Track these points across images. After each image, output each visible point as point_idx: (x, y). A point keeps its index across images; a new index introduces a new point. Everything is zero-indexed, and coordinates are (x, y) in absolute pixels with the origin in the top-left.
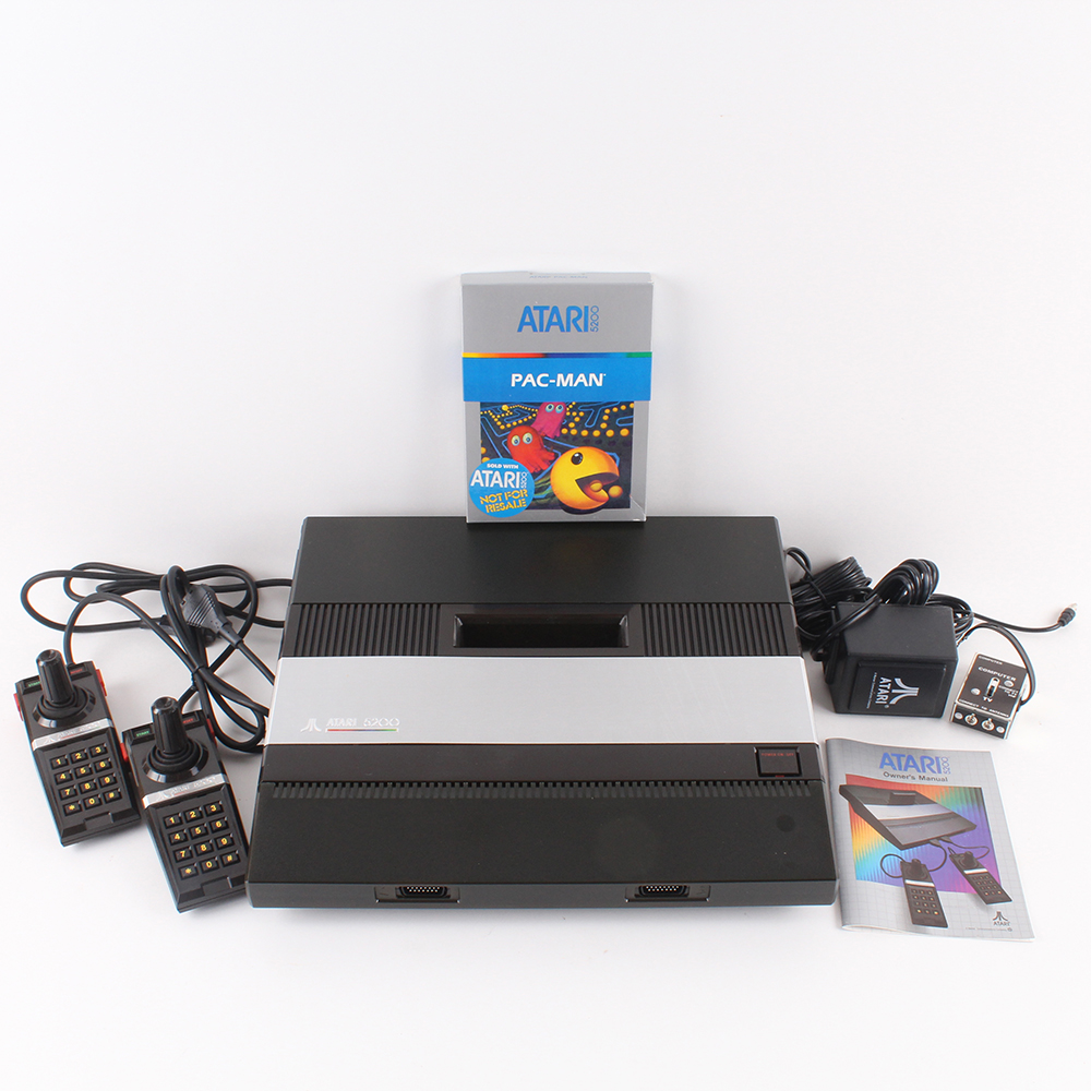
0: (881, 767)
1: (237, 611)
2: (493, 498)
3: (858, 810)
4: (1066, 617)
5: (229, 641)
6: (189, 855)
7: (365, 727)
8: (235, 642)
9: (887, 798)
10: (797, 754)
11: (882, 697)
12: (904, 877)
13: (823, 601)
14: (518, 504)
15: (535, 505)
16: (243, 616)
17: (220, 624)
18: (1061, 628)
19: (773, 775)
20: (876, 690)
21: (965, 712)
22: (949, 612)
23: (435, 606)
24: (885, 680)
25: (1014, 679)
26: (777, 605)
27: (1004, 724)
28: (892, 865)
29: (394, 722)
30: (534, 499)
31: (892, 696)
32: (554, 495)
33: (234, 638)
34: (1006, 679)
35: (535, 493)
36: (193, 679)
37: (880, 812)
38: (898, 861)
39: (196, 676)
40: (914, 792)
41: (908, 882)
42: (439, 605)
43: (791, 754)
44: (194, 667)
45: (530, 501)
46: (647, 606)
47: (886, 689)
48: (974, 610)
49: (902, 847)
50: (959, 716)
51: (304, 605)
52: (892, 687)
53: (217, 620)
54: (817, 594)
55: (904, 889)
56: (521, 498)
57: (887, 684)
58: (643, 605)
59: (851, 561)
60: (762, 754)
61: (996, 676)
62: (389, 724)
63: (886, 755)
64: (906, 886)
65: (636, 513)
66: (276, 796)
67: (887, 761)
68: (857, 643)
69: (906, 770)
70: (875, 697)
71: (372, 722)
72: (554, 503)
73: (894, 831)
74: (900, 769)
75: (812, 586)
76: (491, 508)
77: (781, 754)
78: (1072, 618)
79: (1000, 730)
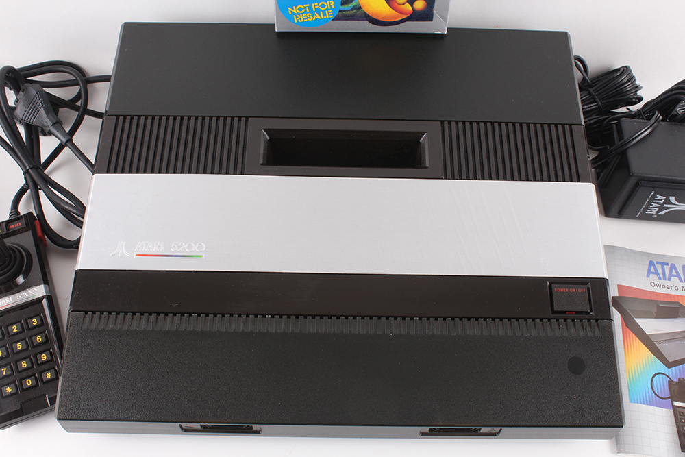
0: (648, 276)
1: (71, 104)
2: (300, 9)
3: (629, 324)
5: (60, 140)
6: (10, 373)
7: (172, 252)
8: (64, 140)
9: (654, 310)
10: (588, 289)
11: (653, 209)
12: (673, 398)
13: (599, 108)
14: (325, 15)
15: (341, 16)
16: (76, 108)
17: (50, 124)
19: (564, 313)
20: (649, 204)
23: (243, 120)
24: (659, 197)
26: (570, 126)
28: (661, 384)
29: (200, 247)
30: (340, 11)
31: (662, 208)
32: (360, 8)
33: (64, 136)
35: (342, 5)
36: (25, 178)
37: (650, 326)
38: (666, 380)
39: (27, 174)
40: (678, 303)
41: (676, 403)
42: (247, 118)
43: (583, 289)
44: (25, 167)
45: (337, 13)
46: (446, 123)
47: (659, 203)
49: (669, 365)
51: (118, 117)
52: (665, 203)
53: (47, 120)
55: (672, 411)
56: (327, 9)
58: (442, 122)
59: (626, 69)
60: (556, 289)
62: (196, 250)
63: (651, 263)
64: (674, 408)
65: (438, 26)
66: (85, 326)
67: (653, 270)
68: (640, 163)
69: (669, 279)
70: (647, 209)
71: (179, 247)
72: (360, 14)
73: (662, 347)
74: (665, 279)
75: (590, 94)
76: (299, 19)
77: (573, 289)
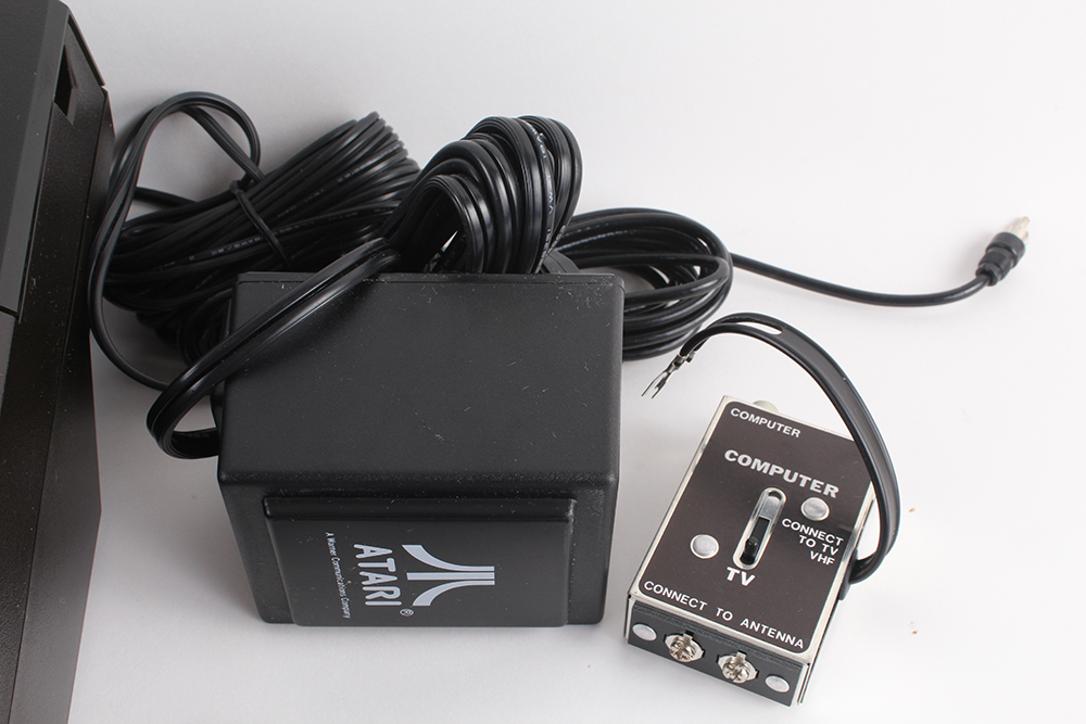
4: (999, 258)
11: (381, 591)
18: (987, 289)
20: (353, 576)
21: (666, 624)
22: (609, 295)
24: (370, 551)
25: (832, 490)
27: (791, 671)
31: (412, 587)
34: (807, 493)
48: (731, 245)
50: (647, 634)
52: (400, 572)
54: (254, 231)
57: (383, 558)
61: (777, 481)
70: (356, 590)
78: (1015, 259)
79: (778, 685)
